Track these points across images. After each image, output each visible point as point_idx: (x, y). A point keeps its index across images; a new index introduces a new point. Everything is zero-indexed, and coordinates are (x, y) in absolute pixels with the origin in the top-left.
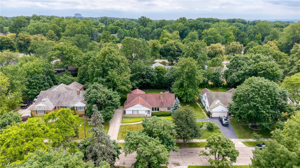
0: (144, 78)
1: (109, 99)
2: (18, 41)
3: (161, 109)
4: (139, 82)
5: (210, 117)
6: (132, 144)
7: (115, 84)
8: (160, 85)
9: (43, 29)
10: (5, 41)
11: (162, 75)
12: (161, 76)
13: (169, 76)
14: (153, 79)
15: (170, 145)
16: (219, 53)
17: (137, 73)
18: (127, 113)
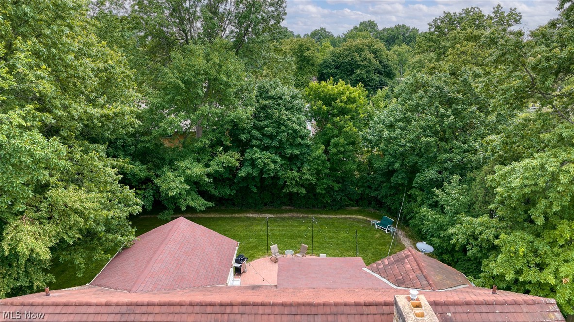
0: (242, 146)
4: (211, 170)
8: (336, 187)
11: (350, 128)
12: (348, 136)
13: (402, 129)
14: (297, 152)
17: (198, 112)
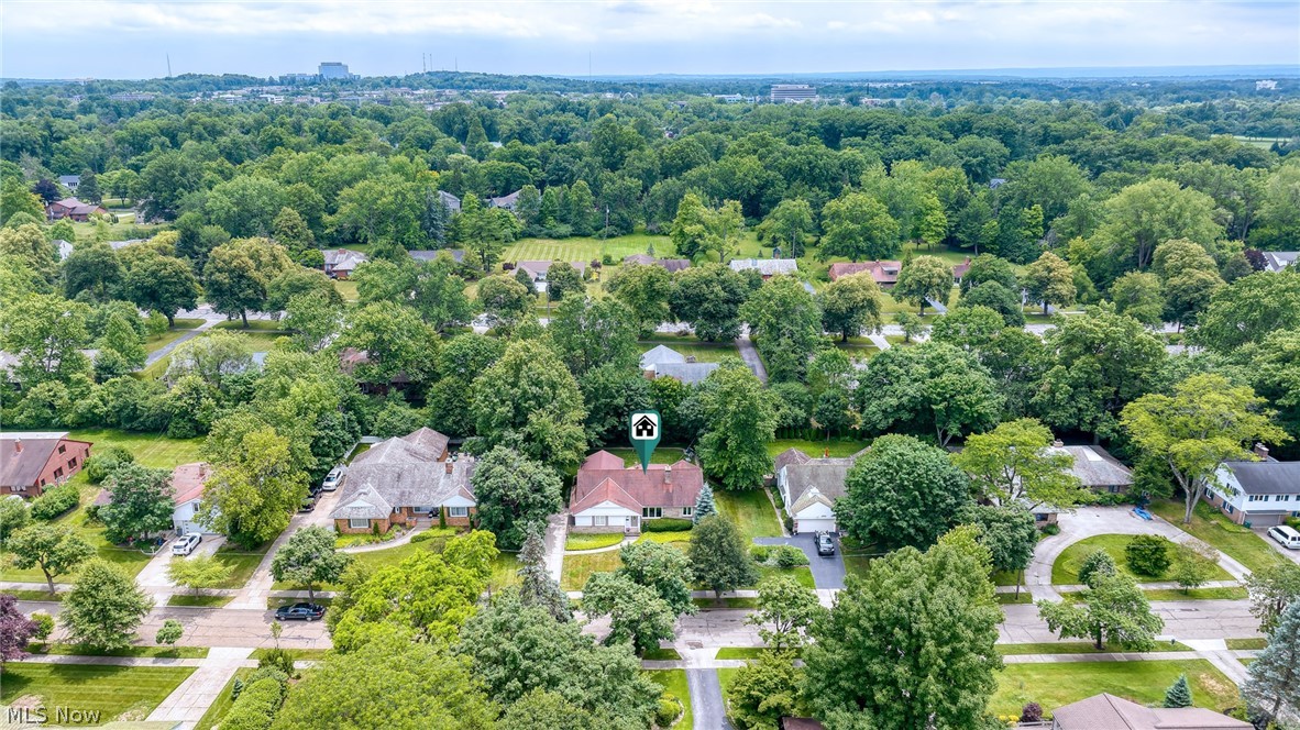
1: (536, 491)
2: (212, 273)
3: (666, 513)
4: (605, 427)
5: (792, 534)
6: (601, 599)
7: (548, 448)
9: (259, 203)
10: (170, 273)
11: (672, 405)
13: (692, 410)
15: (678, 601)
16: (863, 307)
17: (600, 402)
18: (578, 522)
